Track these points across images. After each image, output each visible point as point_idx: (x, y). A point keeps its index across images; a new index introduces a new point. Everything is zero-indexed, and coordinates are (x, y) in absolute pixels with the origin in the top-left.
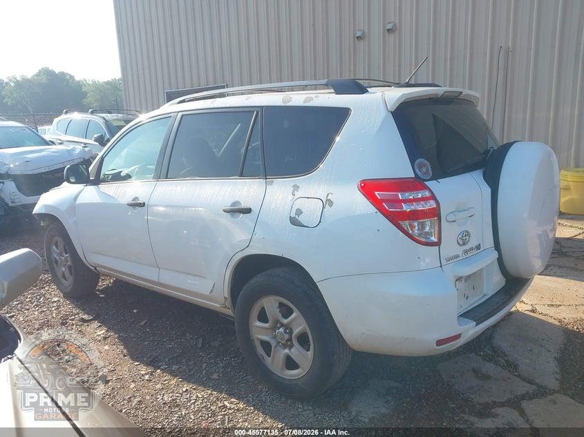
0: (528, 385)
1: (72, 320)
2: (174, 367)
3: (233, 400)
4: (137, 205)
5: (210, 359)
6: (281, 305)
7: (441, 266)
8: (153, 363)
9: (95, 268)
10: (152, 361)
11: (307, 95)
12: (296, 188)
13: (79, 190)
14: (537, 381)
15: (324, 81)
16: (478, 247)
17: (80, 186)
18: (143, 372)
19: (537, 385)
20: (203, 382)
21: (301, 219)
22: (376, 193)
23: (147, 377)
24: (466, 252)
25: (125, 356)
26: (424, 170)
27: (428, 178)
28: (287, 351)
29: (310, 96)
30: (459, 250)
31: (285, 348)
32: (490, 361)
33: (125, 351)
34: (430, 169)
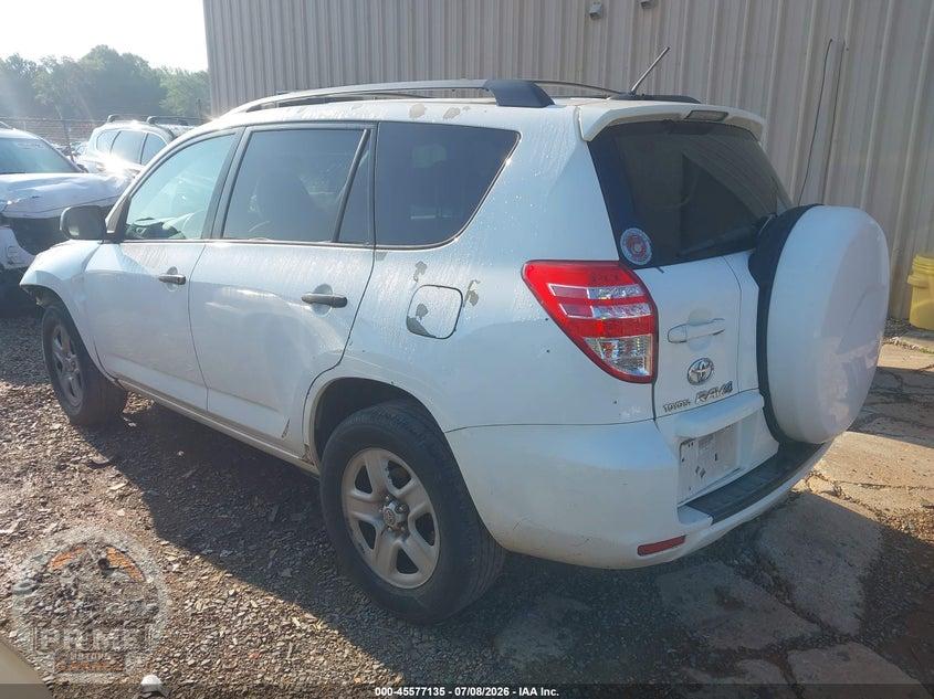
0: (804, 622)
1: (76, 462)
2: (225, 553)
3: (308, 615)
4: (174, 280)
5: (284, 542)
6: (392, 466)
7: (654, 419)
8: (190, 544)
9: (116, 379)
10: (189, 541)
11: (450, 106)
12: (421, 267)
13: (91, 250)
14: (823, 617)
15: (480, 83)
16: (728, 388)
17: (93, 244)
18: (171, 559)
19: (820, 623)
20: (265, 583)
21: (425, 322)
22: (550, 285)
23: (176, 566)
24: (703, 395)
25: (148, 529)
26: (638, 248)
27: (643, 264)
28: (399, 541)
29: (456, 106)
30: (691, 392)
31: (396, 536)
32: (747, 576)
33: (150, 520)
34: (649, 247)
